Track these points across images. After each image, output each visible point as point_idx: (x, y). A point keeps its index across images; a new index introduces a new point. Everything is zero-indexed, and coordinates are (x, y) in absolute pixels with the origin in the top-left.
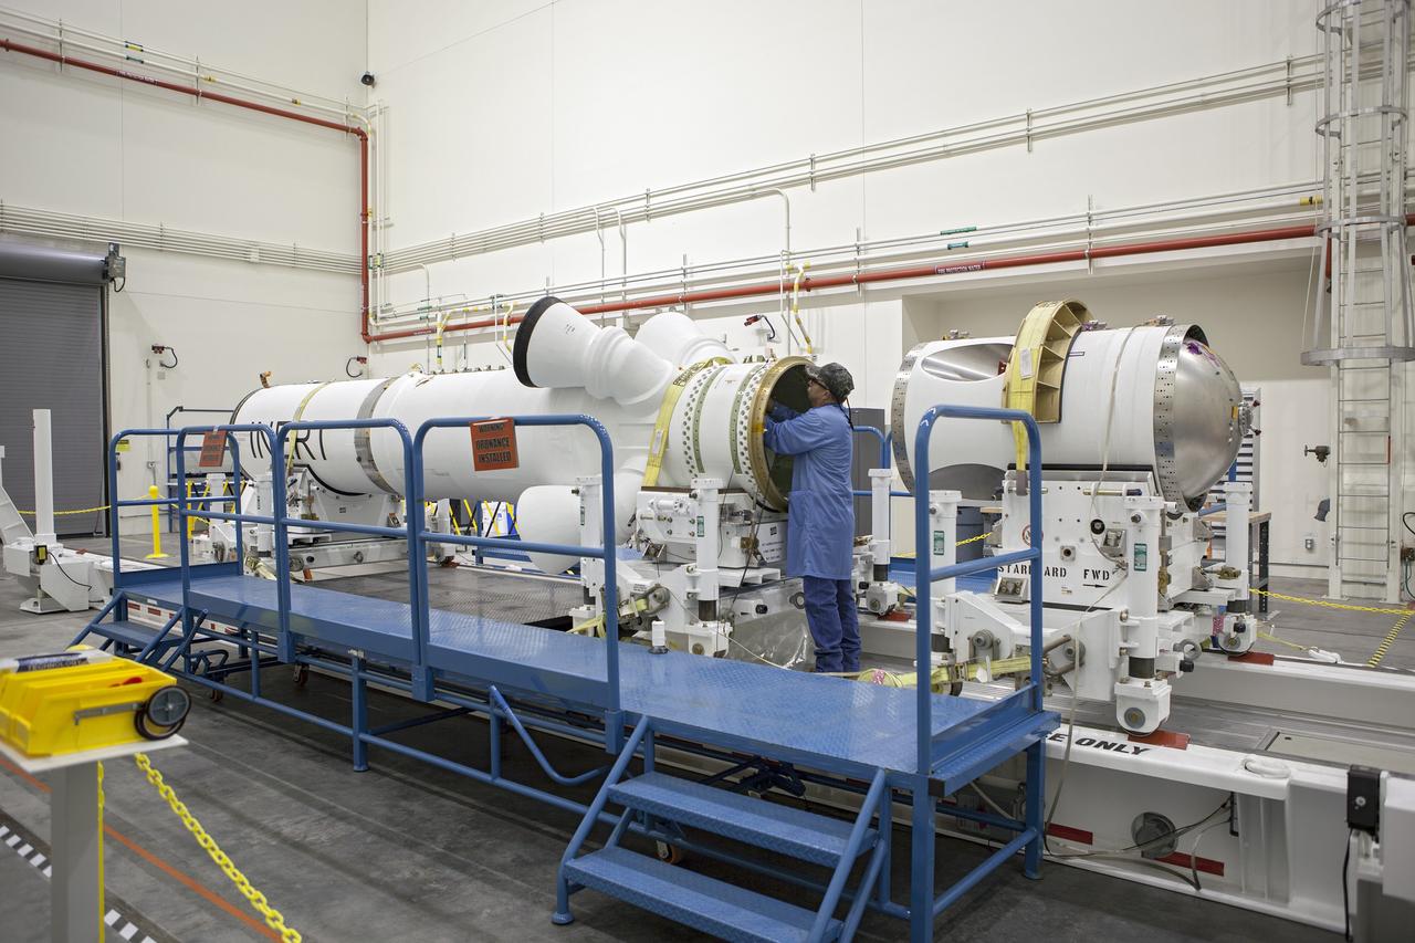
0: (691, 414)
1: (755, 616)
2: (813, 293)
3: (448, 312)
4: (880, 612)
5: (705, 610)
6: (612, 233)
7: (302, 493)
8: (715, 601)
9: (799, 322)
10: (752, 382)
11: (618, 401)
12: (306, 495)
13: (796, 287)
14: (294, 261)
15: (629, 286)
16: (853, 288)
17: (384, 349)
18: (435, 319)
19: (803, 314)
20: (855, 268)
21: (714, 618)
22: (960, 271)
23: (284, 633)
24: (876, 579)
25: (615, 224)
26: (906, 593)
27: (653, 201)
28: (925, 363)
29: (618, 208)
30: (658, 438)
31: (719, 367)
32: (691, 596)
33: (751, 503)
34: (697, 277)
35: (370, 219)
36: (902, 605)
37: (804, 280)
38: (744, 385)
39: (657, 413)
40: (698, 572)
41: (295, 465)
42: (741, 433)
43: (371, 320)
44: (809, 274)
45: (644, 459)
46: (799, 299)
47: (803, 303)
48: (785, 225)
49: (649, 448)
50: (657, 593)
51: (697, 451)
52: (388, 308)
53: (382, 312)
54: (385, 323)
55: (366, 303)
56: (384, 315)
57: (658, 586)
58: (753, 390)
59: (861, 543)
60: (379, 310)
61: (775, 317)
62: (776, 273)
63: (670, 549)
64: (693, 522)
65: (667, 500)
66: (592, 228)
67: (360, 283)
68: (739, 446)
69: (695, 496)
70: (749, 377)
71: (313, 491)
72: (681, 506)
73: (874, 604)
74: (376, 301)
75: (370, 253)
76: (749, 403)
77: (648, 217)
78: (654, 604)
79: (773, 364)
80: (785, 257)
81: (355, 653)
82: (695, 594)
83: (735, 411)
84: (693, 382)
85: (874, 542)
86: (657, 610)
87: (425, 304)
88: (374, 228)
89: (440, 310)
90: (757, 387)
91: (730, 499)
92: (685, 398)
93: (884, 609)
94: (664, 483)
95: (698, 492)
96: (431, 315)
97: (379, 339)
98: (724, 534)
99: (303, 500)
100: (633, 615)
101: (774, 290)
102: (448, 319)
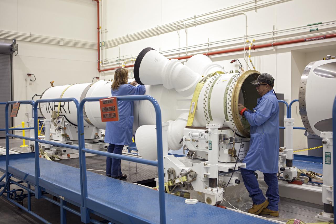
0: (207, 95)
1: (235, 184)
2: (256, 50)
3: (126, 61)
4: (289, 180)
5: (212, 183)
6: (182, 31)
7: (62, 126)
8: (216, 179)
9: (251, 61)
10: (233, 81)
11: (176, 90)
12: (64, 127)
13: (250, 48)
14: (75, 45)
15: (188, 50)
16: (272, 48)
17: (105, 74)
18: (121, 64)
19: (252, 58)
20: (272, 41)
21: (216, 186)
22: (315, 40)
23: (37, 187)
24: (287, 166)
25: (183, 28)
26: (301, 172)
27: (197, 19)
28: (315, 70)
29: (184, 22)
30: (193, 106)
31: (219, 75)
32: (206, 176)
33: (233, 134)
34: (213, 46)
35: (100, 30)
36: (299, 177)
37: (253, 46)
38: (230, 83)
39: (193, 95)
40: (209, 165)
41: (60, 115)
42: (229, 103)
43: (101, 64)
44: (255, 44)
45: (187, 114)
46: (251, 53)
47: (252, 54)
48: (245, 26)
49: (189, 110)
50: (191, 174)
51: (209, 111)
52: (106, 60)
53: (104, 61)
54: (105, 65)
55: (99, 59)
56: (105, 63)
57: (191, 171)
58: (234, 85)
59: (281, 151)
60: (103, 61)
61: (242, 60)
62: (242, 43)
63: (198, 154)
64: (207, 142)
65: (196, 132)
66: (175, 30)
67: (97, 52)
68: (227, 109)
69: (207, 132)
70: (232, 79)
71: (66, 125)
72: (202, 135)
73: (287, 176)
74: (102, 58)
75: (100, 42)
76: (232, 90)
77: (195, 25)
78: (190, 179)
79: (243, 73)
80: (245, 38)
81: (61, 197)
82: (208, 175)
83: (226, 94)
84: (208, 82)
85: (286, 150)
86: (191, 181)
87: (118, 59)
88: (102, 33)
89: (123, 61)
90: (236, 83)
91: (224, 132)
92: (204, 88)
93: (291, 179)
94: (196, 125)
95: (209, 130)
96: (120, 62)
97: (103, 71)
98: (221, 148)
99: (63, 129)
100: (180, 183)
101: (241, 50)
102: (126, 63)
